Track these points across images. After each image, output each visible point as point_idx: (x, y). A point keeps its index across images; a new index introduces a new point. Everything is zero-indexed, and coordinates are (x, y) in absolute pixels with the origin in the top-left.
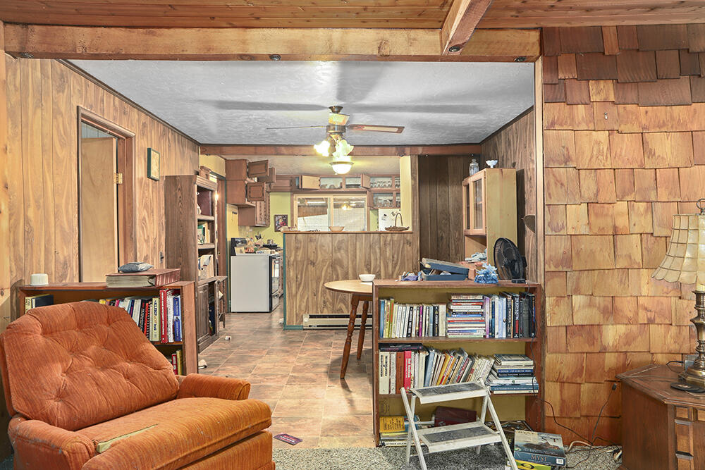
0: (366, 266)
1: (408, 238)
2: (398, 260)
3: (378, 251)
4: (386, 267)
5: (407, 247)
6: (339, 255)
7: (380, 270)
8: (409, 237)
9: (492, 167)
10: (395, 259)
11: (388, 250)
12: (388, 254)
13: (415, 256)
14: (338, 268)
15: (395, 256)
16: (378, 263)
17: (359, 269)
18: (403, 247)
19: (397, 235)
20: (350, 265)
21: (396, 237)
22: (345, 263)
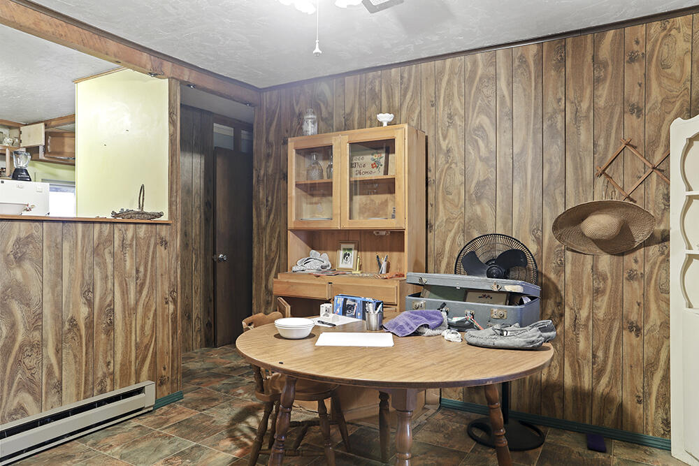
0: (84, 294)
1: (163, 234)
2: (145, 275)
3: (109, 260)
4: (125, 293)
5: (161, 251)
6: (18, 274)
7: (113, 301)
8: (164, 231)
9: (385, 124)
10: (141, 275)
11: (128, 258)
12: (128, 264)
13: (173, 265)
14: (16, 307)
15: (142, 269)
16: (110, 285)
17: (68, 302)
18: (154, 252)
19: (144, 226)
20: (48, 297)
21: (142, 230)
22: (34, 291)
